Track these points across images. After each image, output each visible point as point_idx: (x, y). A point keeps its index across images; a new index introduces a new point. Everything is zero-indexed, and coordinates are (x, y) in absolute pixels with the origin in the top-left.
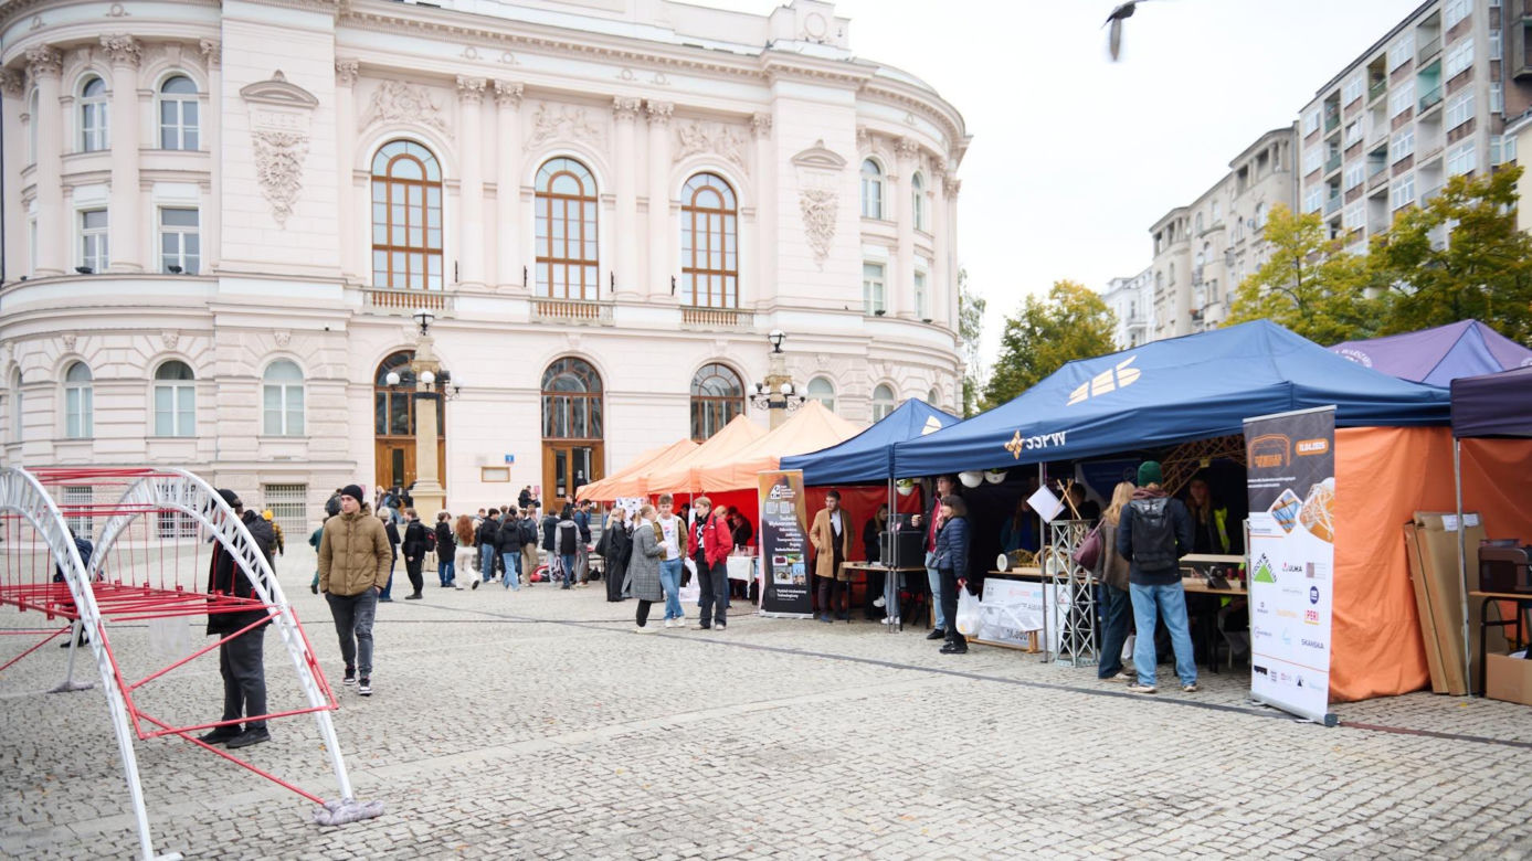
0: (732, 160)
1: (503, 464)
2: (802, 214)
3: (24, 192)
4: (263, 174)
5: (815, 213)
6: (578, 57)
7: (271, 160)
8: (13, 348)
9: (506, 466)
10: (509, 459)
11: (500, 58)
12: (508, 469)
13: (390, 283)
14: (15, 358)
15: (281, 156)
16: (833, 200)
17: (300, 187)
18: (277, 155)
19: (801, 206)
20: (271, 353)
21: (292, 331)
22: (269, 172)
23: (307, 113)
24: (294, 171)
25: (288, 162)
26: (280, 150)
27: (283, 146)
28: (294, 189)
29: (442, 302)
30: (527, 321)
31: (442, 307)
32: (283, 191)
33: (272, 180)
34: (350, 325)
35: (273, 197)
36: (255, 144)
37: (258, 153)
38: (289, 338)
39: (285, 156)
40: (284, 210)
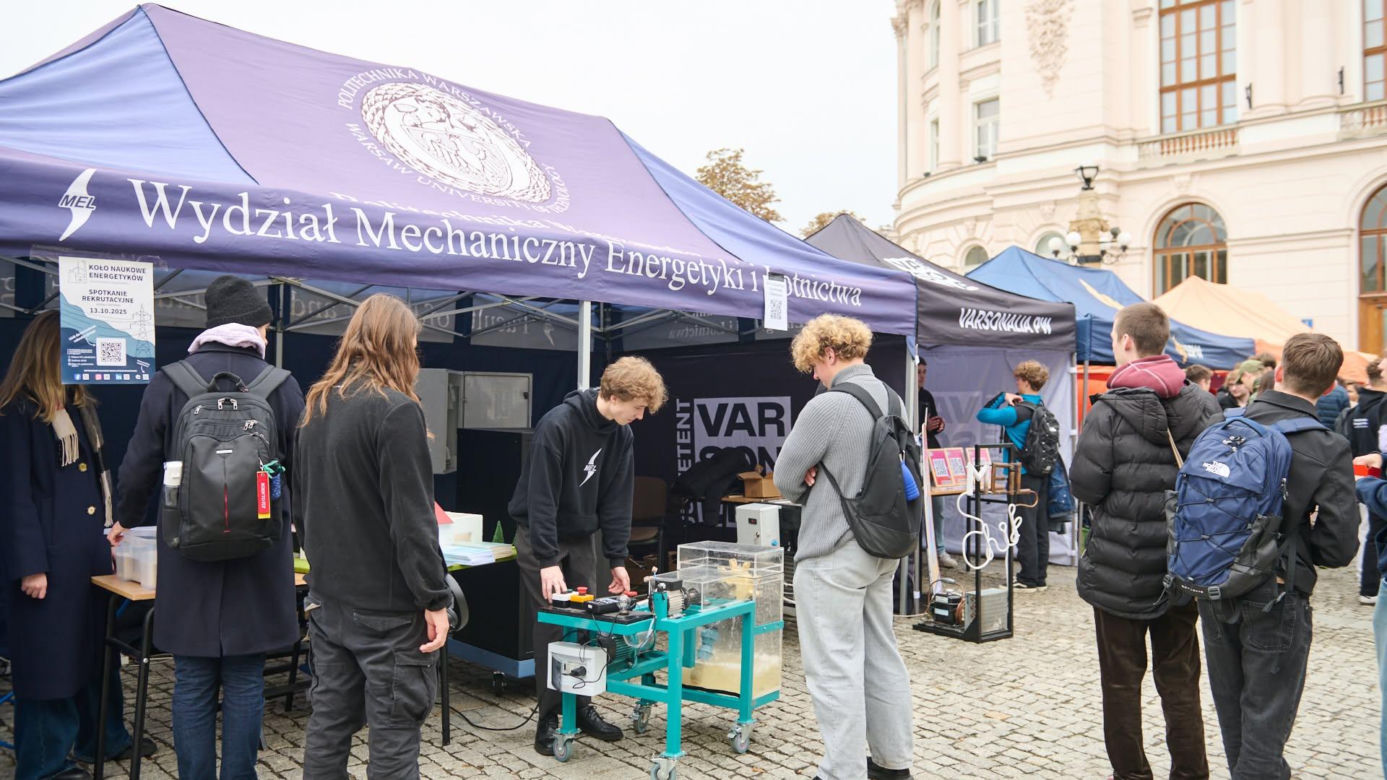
3: (924, 95)
4: (1033, 48)
7: (1040, 30)
8: (917, 238)
13: (1179, 127)
14: (919, 248)
15: (1049, 24)
17: (1066, 49)
18: (1045, 24)
20: (1038, 229)
21: (1056, 202)
22: (1038, 43)
24: (1061, 35)
25: (1055, 27)
26: (1048, 17)
27: (1051, 12)
28: (1060, 55)
29: (1233, 137)
30: (1333, 140)
31: (1233, 143)
32: (1051, 59)
33: (1041, 50)
34: (1119, 185)
35: (1042, 68)
36: (1028, 19)
37: (1030, 27)
38: (1054, 210)
39: (1052, 22)
40: (1051, 79)
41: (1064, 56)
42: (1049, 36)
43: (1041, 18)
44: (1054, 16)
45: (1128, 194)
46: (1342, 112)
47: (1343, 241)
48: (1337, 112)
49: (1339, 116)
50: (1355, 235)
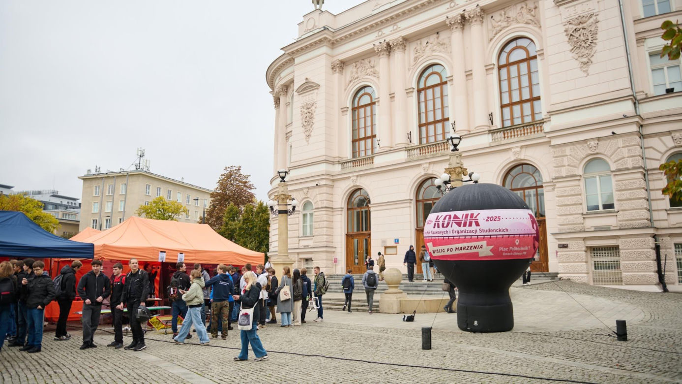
0: (527, 23)
1: (394, 244)
2: (567, 38)
4: (302, 123)
5: (577, 34)
6: (426, 9)
7: (305, 116)
9: (395, 245)
10: (397, 241)
11: (391, 30)
12: (396, 247)
13: (359, 156)
16: (594, 18)
17: (314, 123)
18: (307, 113)
19: (565, 33)
22: (304, 121)
23: (316, 91)
24: (312, 118)
25: (310, 115)
26: (308, 110)
27: (309, 109)
28: (312, 125)
29: (372, 160)
30: (404, 161)
31: (372, 163)
32: (308, 128)
33: (305, 124)
34: (333, 181)
35: (306, 131)
36: (301, 111)
37: (302, 115)
38: (308, 191)
39: (309, 113)
40: (308, 136)
41: (313, 126)
42: (308, 118)
43: (306, 111)
44: (309, 110)
45: (337, 184)
46: (408, 150)
47: (408, 205)
48: (406, 150)
49: (406, 152)
50: (414, 202)
